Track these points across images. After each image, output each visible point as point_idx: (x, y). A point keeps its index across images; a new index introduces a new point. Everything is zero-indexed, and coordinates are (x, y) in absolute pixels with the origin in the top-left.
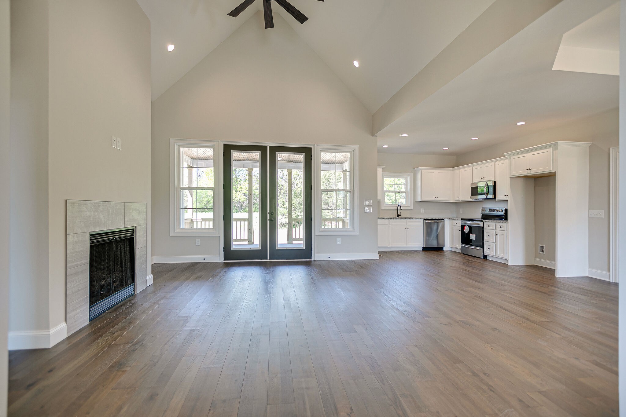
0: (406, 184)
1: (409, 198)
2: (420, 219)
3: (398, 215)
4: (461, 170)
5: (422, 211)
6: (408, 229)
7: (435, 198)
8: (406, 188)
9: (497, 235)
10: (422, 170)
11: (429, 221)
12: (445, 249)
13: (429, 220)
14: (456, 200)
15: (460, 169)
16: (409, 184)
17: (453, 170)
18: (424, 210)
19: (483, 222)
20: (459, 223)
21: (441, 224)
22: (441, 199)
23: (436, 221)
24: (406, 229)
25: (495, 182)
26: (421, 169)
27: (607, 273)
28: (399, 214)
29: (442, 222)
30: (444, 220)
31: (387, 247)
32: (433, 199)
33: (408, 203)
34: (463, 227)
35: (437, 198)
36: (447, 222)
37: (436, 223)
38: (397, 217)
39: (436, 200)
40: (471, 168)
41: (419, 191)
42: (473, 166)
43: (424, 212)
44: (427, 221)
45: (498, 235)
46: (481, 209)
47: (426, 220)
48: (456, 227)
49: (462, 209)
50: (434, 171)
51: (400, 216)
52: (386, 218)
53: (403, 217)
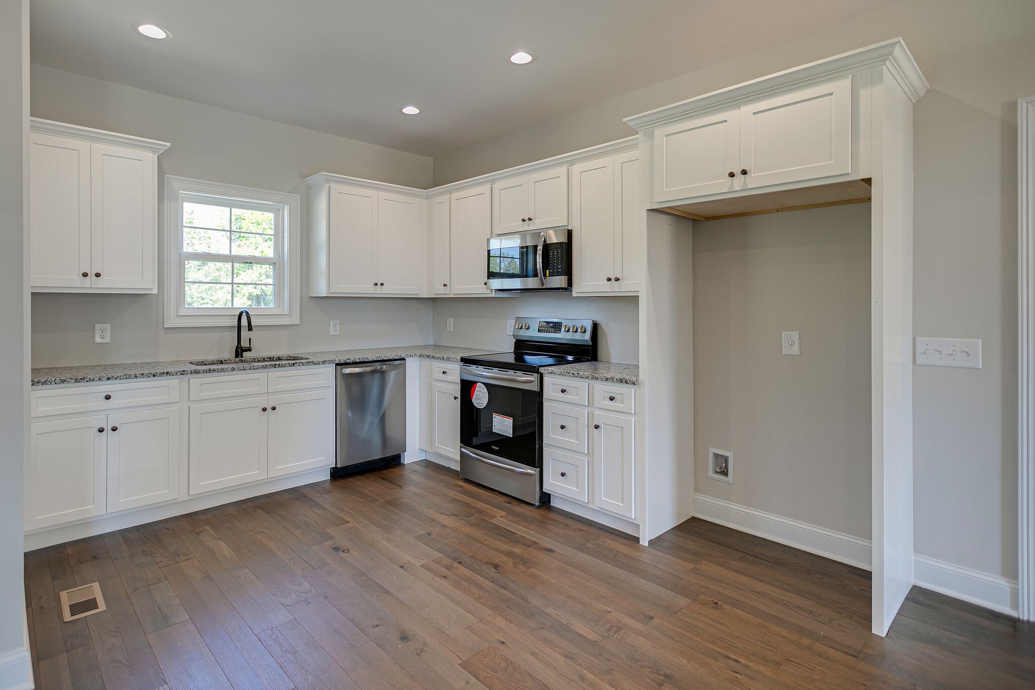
0: (278, 236)
1: (286, 285)
2: (324, 362)
3: (239, 351)
4: (455, 195)
5: (334, 328)
6: (274, 408)
7: (376, 284)
8: (278, 248)
9: (597, 427)
10: (333, 185)
11: (357, 370)
12: (408, 458)
13: (354, 364)
14: (438, 291)
15: (451, 192)
16: (286, 234)
17: (428, 197)
18: (338, 327)
19: (541, 376)
20: (455, 372)
21: (392, 377)
22: (393, 289)
23: (378, 366)
24: (264, 410)
25: (570, 233)
26: (328, 181)
27: (1003, 583)
28: (245, 344)
29: (396, 367)
30: (404, 359)
31: (174, 504)
32: (367, 289)
33: (283, 303)
34: (467, 387)
35: (382, 284)
36: (413, 367)
37: (377, 375)
38: (237, 356)
39: (379, 292)
40: (486, 188)
41: (321, 260)
42: (493, 182)
43: (338, 333)
44: (348, 370)
45: (602, 426)
46: (511, 324)
47: (346, 364)
48: (443, 385)
49: (451, 321)
50: (373, 193)
51: (250, 350)
52: (168, 373)
53: (256, 360)
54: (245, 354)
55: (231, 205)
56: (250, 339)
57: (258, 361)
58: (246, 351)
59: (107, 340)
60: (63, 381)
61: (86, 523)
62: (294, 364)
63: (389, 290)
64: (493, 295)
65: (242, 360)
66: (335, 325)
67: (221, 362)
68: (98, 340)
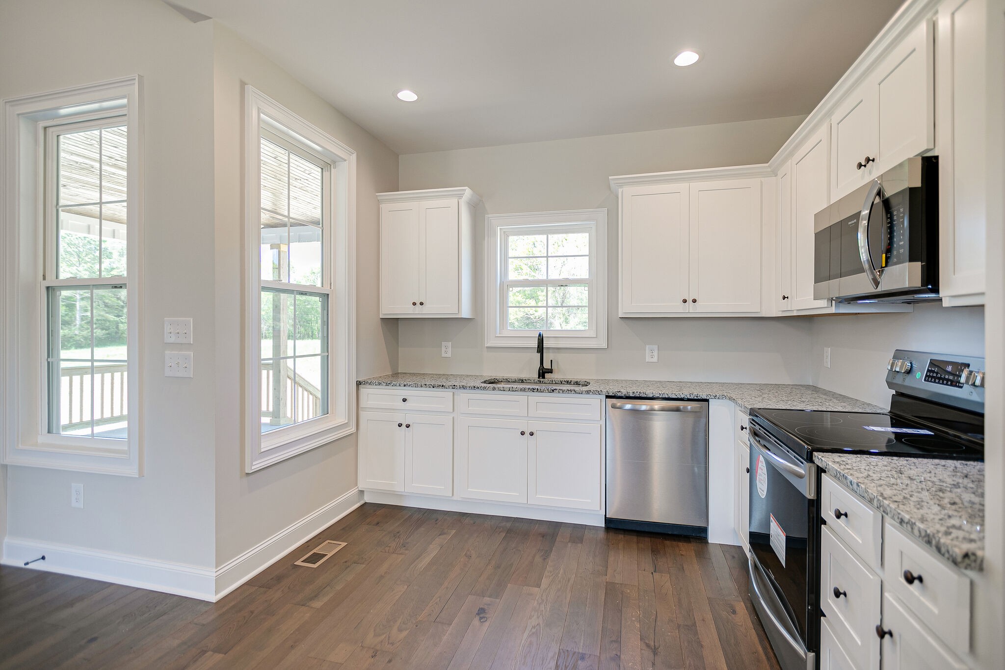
2: (587, 392)
3: (542, 372)
5: (651, 354)
6: (532, 434)
7: (686, 301)
10: (626, 189)
13: (628, 399)
15: (792, 154)
18: (656, 353)
19: (817, 469)
24: (523, 433)
25: (930, 164)
26: (620, 185)
28: (547, 365)
30: (707, 401)
32: (675, 308)
33: (593, 325)
35: (694, 301)
38: (539, 377)
39: (691, 310)
40: (824, 128)
42: (830, 114)
43: (655, 360)
47: (618, 398)
49: (828, 351)
50: (682, 186)
51: (551, 373)
52: (443, 386)
53: (554, 382)
54: (547, 375)
55: (547, 232)
56: (551, 361)
57: (556, 383)
58: (548, 373)
59: (449, 355)
60: (380, 384)
61: (400, 496)
62: (553, 391)
63: (704, 308)
64: (833, 310)
65: (540, 382)
66: (652, 351)
67: (522, 381)
68: (444, 355)
